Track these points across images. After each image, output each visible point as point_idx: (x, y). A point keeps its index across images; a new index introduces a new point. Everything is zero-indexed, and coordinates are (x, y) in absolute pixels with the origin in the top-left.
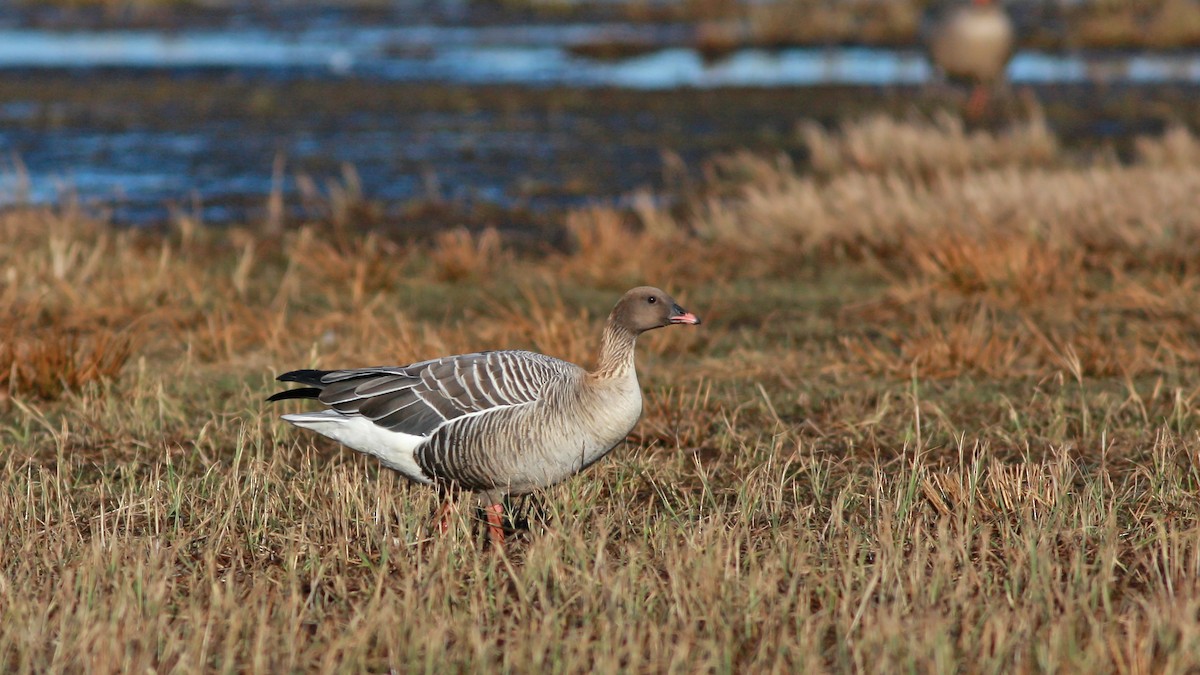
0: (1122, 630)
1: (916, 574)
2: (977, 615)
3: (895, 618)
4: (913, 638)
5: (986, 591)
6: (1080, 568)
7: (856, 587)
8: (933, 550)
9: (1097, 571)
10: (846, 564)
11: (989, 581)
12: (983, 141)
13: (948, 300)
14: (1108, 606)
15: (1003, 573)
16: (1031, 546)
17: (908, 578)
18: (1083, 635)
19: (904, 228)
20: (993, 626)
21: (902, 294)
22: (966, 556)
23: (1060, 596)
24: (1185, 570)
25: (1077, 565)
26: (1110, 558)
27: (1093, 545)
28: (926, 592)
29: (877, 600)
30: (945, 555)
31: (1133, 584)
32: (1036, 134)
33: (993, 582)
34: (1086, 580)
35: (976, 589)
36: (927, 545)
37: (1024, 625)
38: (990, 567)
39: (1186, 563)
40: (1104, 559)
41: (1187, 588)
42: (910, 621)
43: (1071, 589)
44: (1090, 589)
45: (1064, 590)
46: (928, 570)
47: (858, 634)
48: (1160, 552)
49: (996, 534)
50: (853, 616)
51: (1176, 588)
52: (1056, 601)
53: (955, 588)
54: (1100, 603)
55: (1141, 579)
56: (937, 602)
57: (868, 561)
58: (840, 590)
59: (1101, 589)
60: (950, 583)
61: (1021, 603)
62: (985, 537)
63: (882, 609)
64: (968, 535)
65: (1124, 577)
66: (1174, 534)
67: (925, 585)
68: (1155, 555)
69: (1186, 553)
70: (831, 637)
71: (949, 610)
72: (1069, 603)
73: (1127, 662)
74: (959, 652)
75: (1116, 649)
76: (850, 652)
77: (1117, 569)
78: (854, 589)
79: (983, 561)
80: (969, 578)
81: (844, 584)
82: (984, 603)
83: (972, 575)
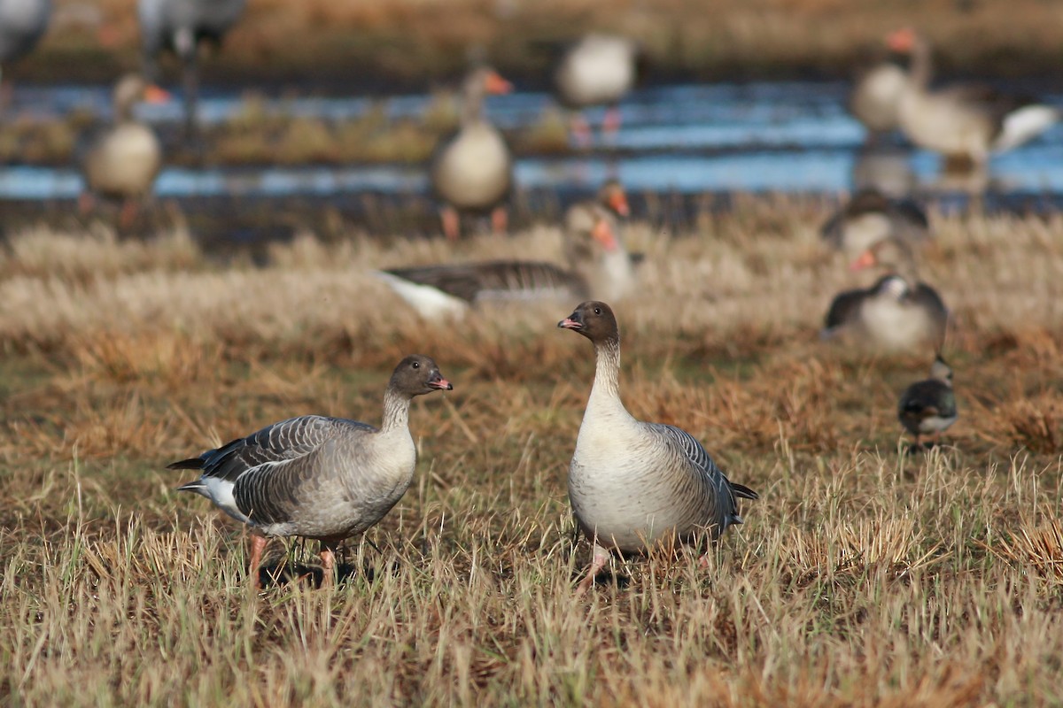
0: (263, 679)
1: (80, 631)
2: (134, 667)
3: (62, 669)
4: (78, 687)
5: (142, 645)
6: (225, 624)
7: (27, 643)
8: (95, 610)
9: (240, 627)
10: (18, 623)
11: (145, 638)
12: (133, 249)
13: (104, 389)
14: (249, 658)
15: (157, 629)
16: (181, 605)
17: (73, 635)
18: (228, 683)
19: (64, 326)
20: (149, 676)
21: (64, 383)
22: (123, 615)
23: (207, 649)
24: (317, 624)
25: (222, 621)
26: (251, 614)
27: (235, 604)
28: (89, 647)
29: (46, 655)
30: (105, 614)
31: (272, 638)
32: (180, 241)
33: (148, 637)
34: (229, 634)
35: (133, 644)
36: (90, 605)
37: (176, 674)
38: (146, 624)
39: (317, 619)
40: (245, 616)
41: (319, 640)
42: (76, 673)
43: (216, 643)
44: (234, 643)
45: (211, 644)
46: (91, 626)
47: (29, 685)
48: (295, 609)
49: (150, 595)
50: (24, 669)
51: (309, 639)
52: (204, 654)
53: (114, 642)
54: (243, 655)
55: (278, 633)
56: (99, 655)
57: (37, 620)
58: (13, 647)
59: (243, 642)
60: (110, 638)
61: (172, 656)
62: (141, 598)
63: (50, 662)
64: (126, 596)
65: (263, 631)
66: (307, 593)
67: (88, 641)
68: (290, 612)
69: (318, 610)
70: (5, 688)
71: (109, 662)
72: (215, 655)
73: (267, 706)
74: (117, 700)
75: (257, 695)
76: (23, 701)
77: (257, 625)
78: (25, 645)
79: (139, 619)
80: (126, 634)
81: (16, 641)
82: (141, 656)
83: (129, 631)
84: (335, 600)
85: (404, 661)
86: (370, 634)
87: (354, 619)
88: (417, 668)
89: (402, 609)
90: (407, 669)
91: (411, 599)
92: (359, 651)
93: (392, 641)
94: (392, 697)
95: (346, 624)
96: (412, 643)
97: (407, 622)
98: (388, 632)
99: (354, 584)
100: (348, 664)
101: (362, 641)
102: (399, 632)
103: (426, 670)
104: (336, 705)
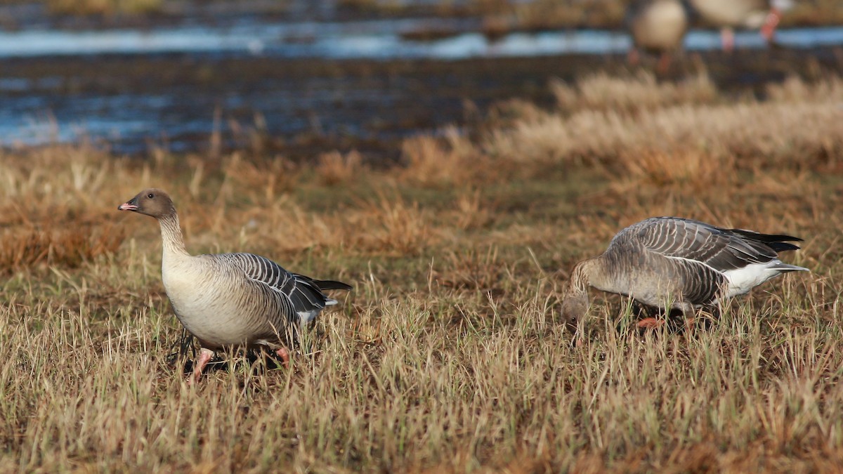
0: (766, 401)
1: (632, 367)
2: (672, 392)
3: (620, 395)
4: (631, 407)
5: (677, 376)
6: (737, 360)
7: (593, 375)
8: (643, 351)
9: (748, 362)
10: (587, 361)
11: (679, 371)
12: (668, 89)
13: (648, 191)
14: (756, 385)
15: (688, 364)
16: (705, 347)
17: (627, 369)
18: (740, 403)
19: (619, 146)
20: (682, 398)
21: (619, 187)
22: (664, 354)
23: (725, 378)
24: (805, 360)
25: (736, 358)
26: (756, 353)
27: (745, 345)
28: (639, 378)
29: (607, 384)
30: (650, 354)
31: (771, 370)
32: (702, 83)
33: (681, 370)
34: (741, 368)
35: (671, 375)
36: (639, 348)
37: (702, 397)
38: (680, 361)
39: (804, 356)
40: (752, 354)
41: (806, 372)
42: (629, 397)
43: (732, 374)
44: (744, 374)
45: (727, 375)
46: (640, 362)
47: (596, 406)
48: (788, 349)
49: (682, 340)
50: (592, 395)
51: (799, 371)
52: (722, 382)
53: (657, 374)
54: (751, 383)
55: (776, 366)
56: (646, 384)
57: (601, 359)
58: (584, 378)
59: (751, 373)
60: (654, 371)
61: (699, 384)
62: (676, 342)
63: (611, 389)
64: (665, 341)
65: (766, 365)
66: (797, 337)
67: (638, 374)
68: (785, 351)
69: (805, 349)
70: (578, 408)
71: (654, 389)
72: (730, 383)
73: (769, 420)
74: (660, 416)
75: (761, 412)
76: (592, 418)
77: (761, 361)
78: (592, 377)
79: (675, 357)
80: (666, 368)
81: (586, 374)
82: (676, 384)
83: (668, 366)
84: (817, 342)
87: (831, 356)
92: (836, 379)
95: (826, 360)
99: (831, 331)
100: (827, 389)
101: (838, 372)
104: (819, 418)
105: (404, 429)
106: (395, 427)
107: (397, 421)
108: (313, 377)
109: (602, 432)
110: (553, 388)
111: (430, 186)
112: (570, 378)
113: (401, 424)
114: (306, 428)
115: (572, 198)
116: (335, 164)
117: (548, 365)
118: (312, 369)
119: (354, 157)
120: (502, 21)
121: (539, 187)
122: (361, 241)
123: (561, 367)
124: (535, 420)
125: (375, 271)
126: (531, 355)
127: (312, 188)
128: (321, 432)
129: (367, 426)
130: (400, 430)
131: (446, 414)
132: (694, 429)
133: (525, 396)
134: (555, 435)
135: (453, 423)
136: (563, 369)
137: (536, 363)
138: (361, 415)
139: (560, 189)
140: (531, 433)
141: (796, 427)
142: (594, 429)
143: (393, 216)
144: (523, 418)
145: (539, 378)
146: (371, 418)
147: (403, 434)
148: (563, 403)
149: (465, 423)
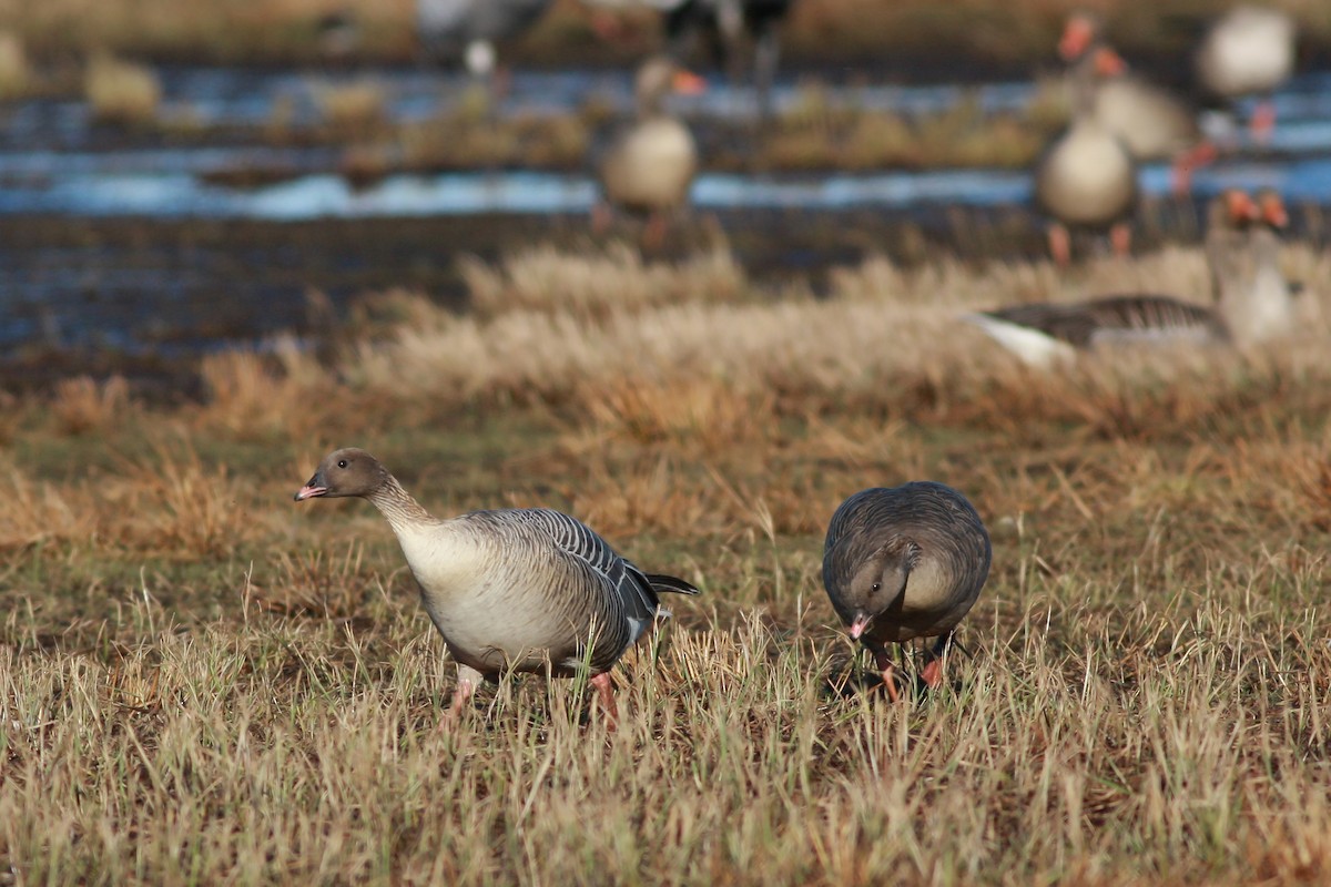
0: (823, 815)
1: (593, 756)
2: (661, 800)
3: (571, 803)
4: (590, 825)
5: (671, 773)
6: (775, 746)
7: (526, 770)
8: (611, 728)
9: (794, 749)
10: (516, 744)
11: (674, 763)
12: (661, 275)
13: (624, 451)
14: (806, 789)
15: (690, 752)
16: (720, 722)
17: (584, 760)
18: (779, 820)
19: (575, 372)
20: (680, 811)
21: (574, 444)
22: (648, 734)
23: (752, 777)
24: (891, 747)
25: (772, 742)
26: (808, 734)
27: (788, 722)
28: (605, 774)
29: (550, 784)
30: (625, 733)
31: (834, 763)
32: (720, 265)
33: (678, 763)
34: (781, 759)
35: (660, 770)
36: (605, 722)
37: (713, 809)
38: (676, 746)
39: (891, 740)
40: (800, 736)
41: (894, 767)
42: (588, 808)
43: (764, 770)
44: (786, 770)
45: (757, 771)
46: (607, 748)
47: (529, 823)
48: (863, 728)
49: (681, 710)
50: (523, 802)
51: (881, 766)
52: (749, 784)
53: (636, 768)
54: (798, 785)
55: (842, 757)
56: (617, 786)
57: (540, 741)
58: (509, 774)
59: (798, 769)
60: (631, 764)
61: (709, 786)
62: (670, 714)
63: (556, 794)
64: (651, 712)
65: (824, 755)
66: (879, 707)
67: (604, 767)
68: (857, 731)
69: (893, 729)
70: (499, 826)
71: (630, 794)
72: (762, 786)
73: (828, 850)
74: (640, 841)
75: (815, 836)
76: (521, 843)
77: (816, 747)
78: (524, 772)
79: (668, 739)
80: (652, 759)
81: (513, 767)
82: (669, 786)
83: (655, 755)
84: (913, 716)
85: (1000, 793)
86: (957, 759)
87: (937, 740)
88: (1016, 801)
89: (998, 727)
90: (1003, 803)
91: (1008, 715)
92: (944, 781)
93: (985, 767)
94: (985, 838)
95: (928, 746)
96: (1009, 770)
97: (1004, 744)
98: (980, 757)
99: (937, 697)
100: (930, 797)
101: (948, 768)
102: (993, 756)
103: (1028, 804)
104: (914, 849)
105: (197, 858)
106: (183, 855)
107: (185, 844)
108: (41, 766)
109: (540, 868)
110: (457, 791)
111: (247, 438)
112: (486, 774)
113: (192, 849)
114: (26, 856)
115: (492, 461)
116: (83, 398)
117: (448, 751)
118: (39, 752)
119: (116, 386)
120: (374, 155)
121: (436, 442)
122: (126, 533)
123: (471, 754)
124: (424, 846)
125: (151, 584)
126: (419, 733)
127: (42, 439)
128: (54, 863)
129: (133, 853)
130: (190, 861)
131: (271, 834)
132: (699, 865)
133: (407, 804)
134: (458, 873)
135: (283, 850)
136: (473, 757)
137: (428, 746)
138: (123, 834)
139: (472, 445)
140: (418, 867)
141: (875, 863)
142: (525, 861)
143: (183, 489)
144: (404, 842)
145: (433, 772)
146: (140, 840)
147: (195, 866)
148: (474, 817)
149: (302, 849)
